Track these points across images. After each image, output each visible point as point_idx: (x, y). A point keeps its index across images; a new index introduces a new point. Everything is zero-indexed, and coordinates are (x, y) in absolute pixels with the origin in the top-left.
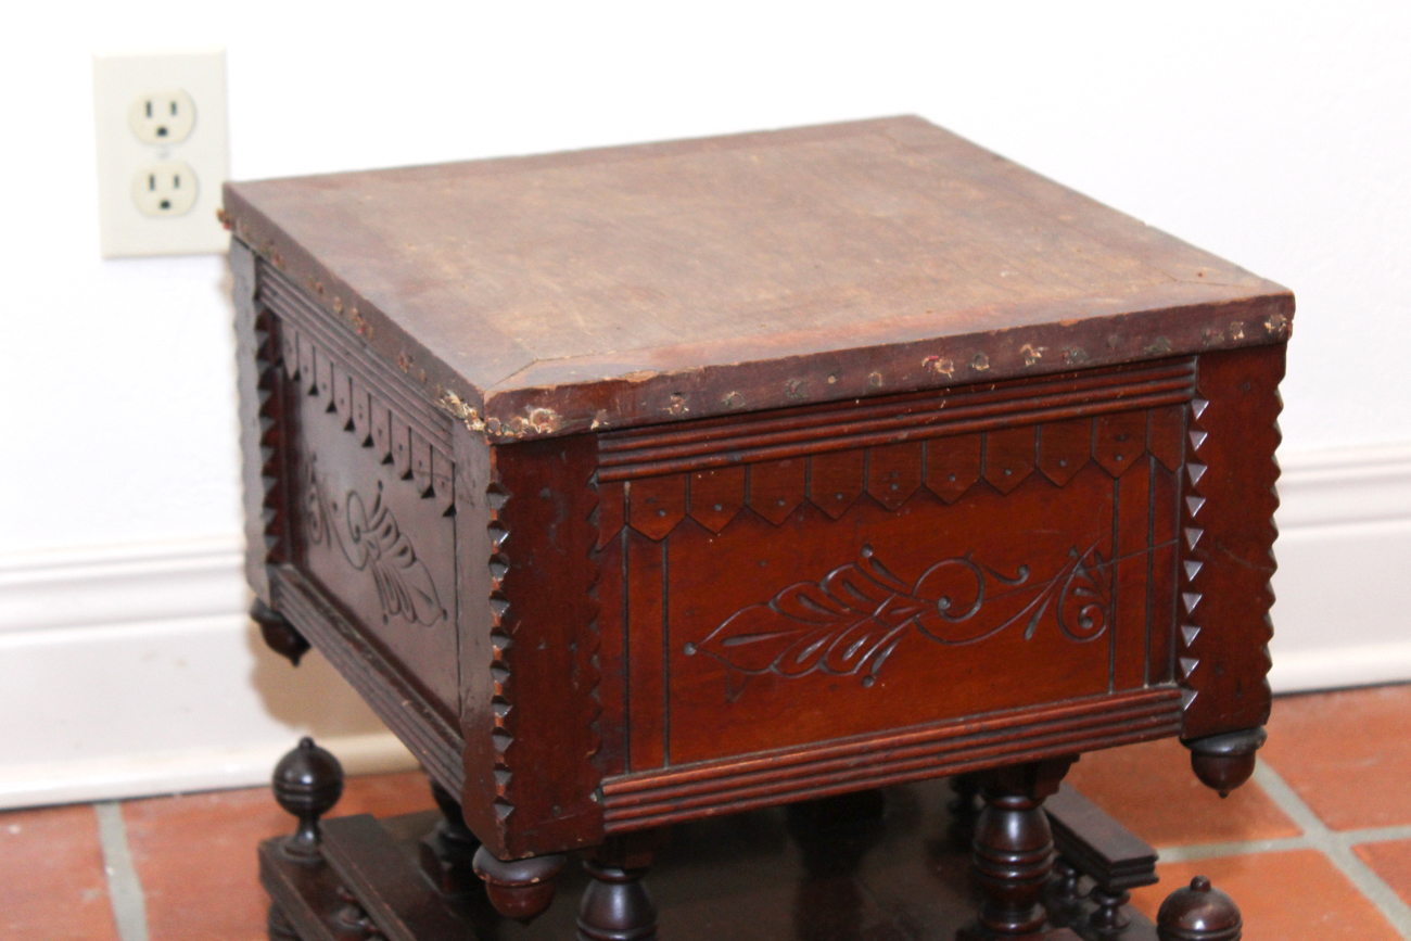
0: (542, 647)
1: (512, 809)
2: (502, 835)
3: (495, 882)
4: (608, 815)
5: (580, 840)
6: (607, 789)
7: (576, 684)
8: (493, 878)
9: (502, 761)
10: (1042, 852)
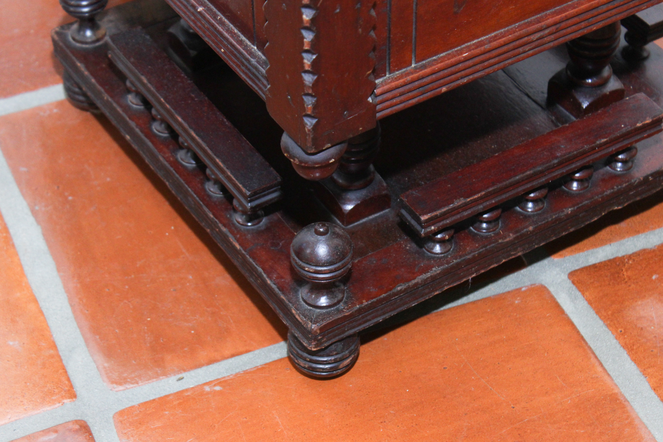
0: (338, 11)
1: (316, 120)
2: (309, 138)
3: (303, 164)
4: (378, 107)
5: (361, 129)
6: (378, 92)
7: (360, 30)
8: (301, 162)
9: (310, 92)
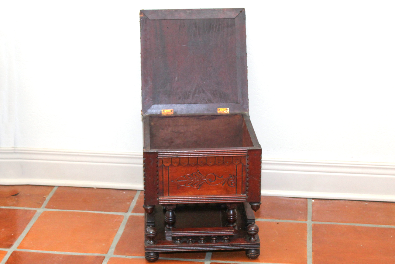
1: (145, 199)
4: (159, 202)
5: (155, 204)
6: (159, 198)
7: (155, 184)
10: (235, 216)
